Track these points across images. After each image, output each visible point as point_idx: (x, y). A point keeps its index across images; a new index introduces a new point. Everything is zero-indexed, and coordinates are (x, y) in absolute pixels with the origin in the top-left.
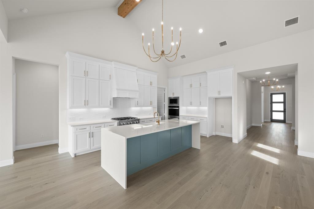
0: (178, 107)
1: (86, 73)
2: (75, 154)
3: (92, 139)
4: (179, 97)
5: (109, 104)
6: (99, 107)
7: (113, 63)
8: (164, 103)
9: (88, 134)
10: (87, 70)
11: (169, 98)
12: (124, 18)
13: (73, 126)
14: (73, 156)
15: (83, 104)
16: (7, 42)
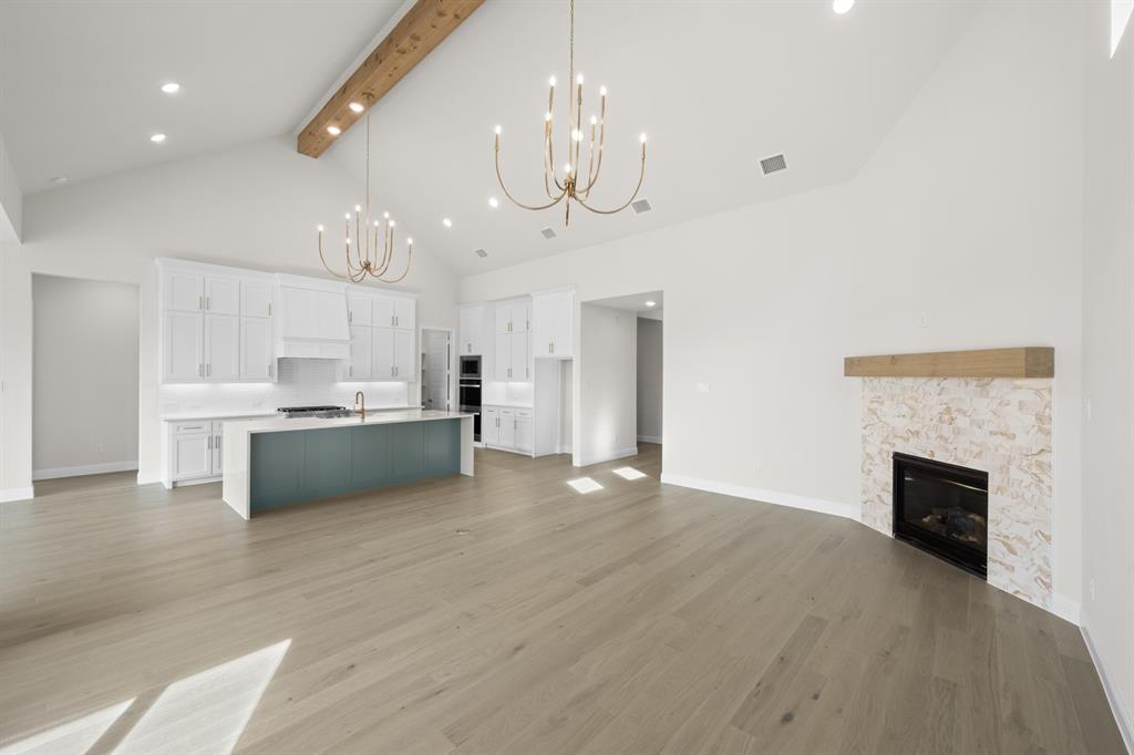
0: (479, 382)
1: (205, 304)
2: (174, 483)
3: (216, 451)
4: (479, 357)
5: (267, 373)
6: (239, 379)
7: (277, 275)
8: (448, 372)
9: (206, 441)
10: (208, 295)
11: (462, 357)
12: (316, 157)
13: (170, 421)
14: (168, 486)
15: (197, 373)
16: (20, 243)
